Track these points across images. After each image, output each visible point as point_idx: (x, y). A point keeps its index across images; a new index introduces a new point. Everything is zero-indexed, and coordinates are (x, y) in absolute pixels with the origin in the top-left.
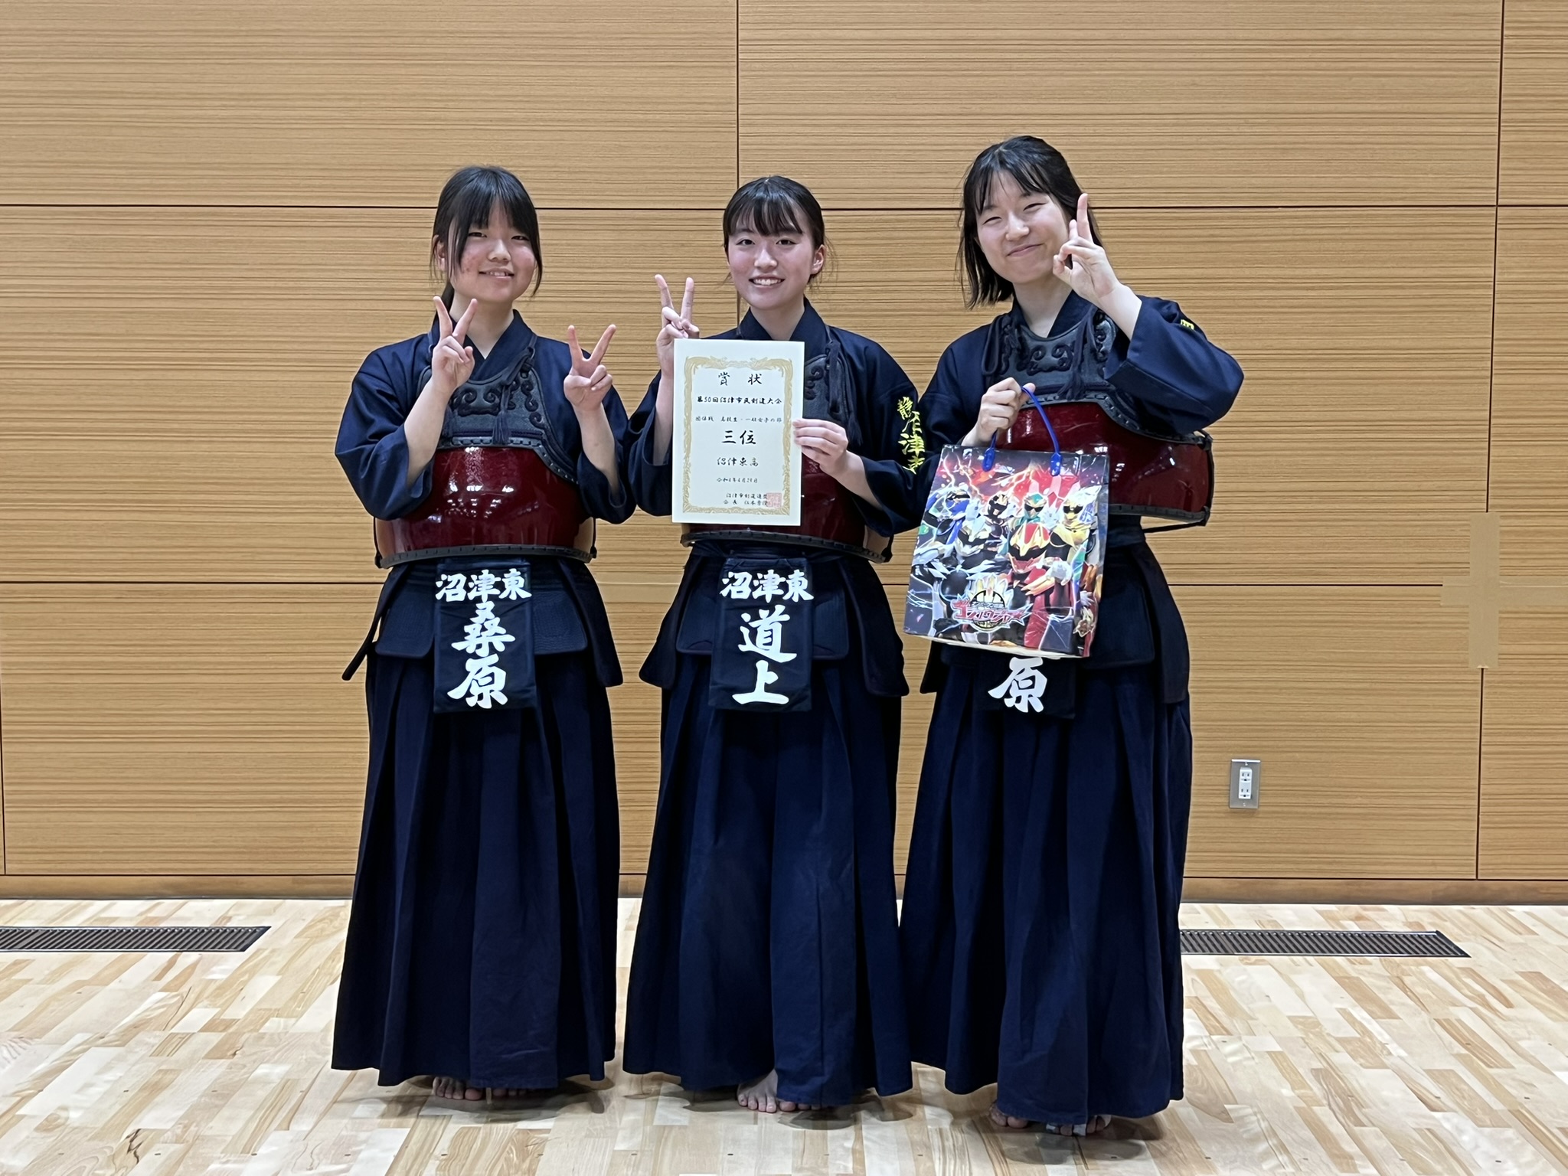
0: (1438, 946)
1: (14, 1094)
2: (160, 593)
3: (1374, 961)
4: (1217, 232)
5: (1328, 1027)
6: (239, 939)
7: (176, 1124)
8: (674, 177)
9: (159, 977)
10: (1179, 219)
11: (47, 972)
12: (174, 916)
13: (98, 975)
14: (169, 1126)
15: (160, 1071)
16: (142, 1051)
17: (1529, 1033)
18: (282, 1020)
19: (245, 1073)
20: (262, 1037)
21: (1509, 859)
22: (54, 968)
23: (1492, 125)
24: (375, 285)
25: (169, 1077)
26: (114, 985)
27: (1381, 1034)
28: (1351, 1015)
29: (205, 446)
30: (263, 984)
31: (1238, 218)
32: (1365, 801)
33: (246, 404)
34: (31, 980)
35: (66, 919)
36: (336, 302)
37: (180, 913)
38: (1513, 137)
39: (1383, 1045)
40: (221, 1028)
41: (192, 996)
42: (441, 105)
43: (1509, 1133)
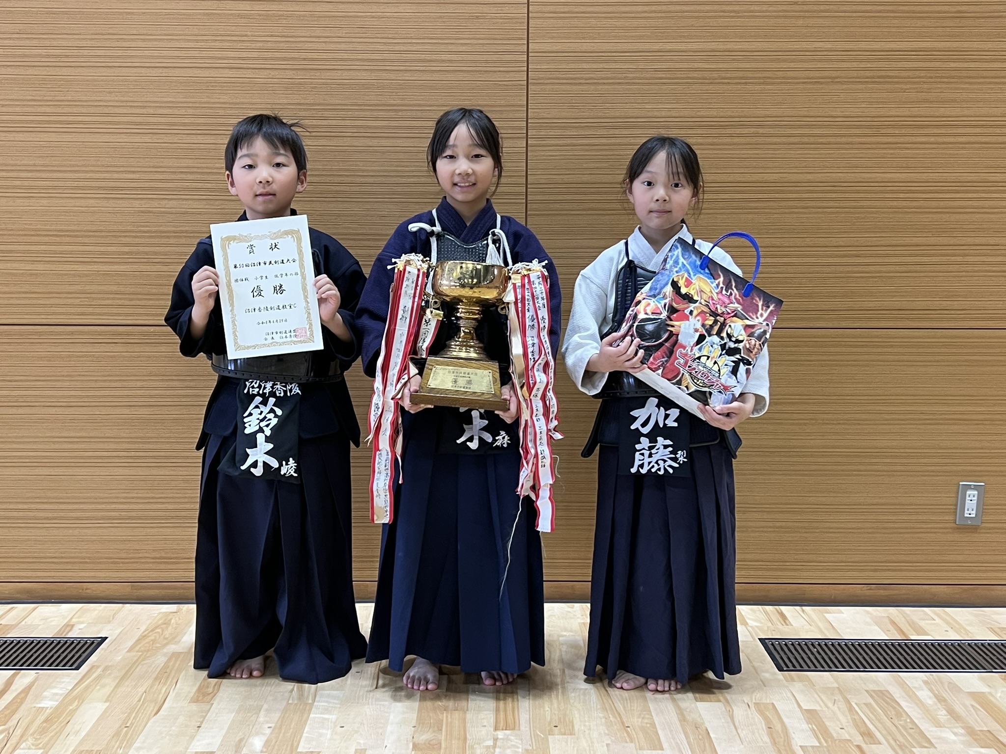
2: (7, 334)
6: (77, 653)
29: (44, 201)
30: (90, 715)
37: (30, 620)
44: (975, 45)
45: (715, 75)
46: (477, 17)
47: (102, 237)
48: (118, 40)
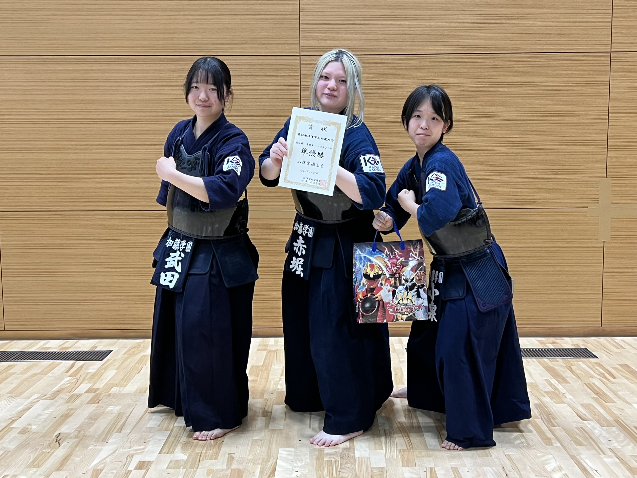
0: (585, 354)
1: (9, 419)
2: (65, 215)
3: (560, 360)
4: (497, 63)
5: (541, 387)
6: (100, 356)
7: (76, 430)
8: (273, 42)
9: (68, 371)
10: (481, 58)
11: (22, 370)
12: (74, 346)
13: (42, 371)
14: (72, 431)
15: (68, 409)
16: (62, 401)
17: (622, 389)
18: (118, 388)
19: (103, 410)
20: (109, 395)
21: (614, 319)
22: (25, 368)
23: (608, 18)
24: (151, 88)
25: (72, 411)
26: (50, 374)
27: (562, 390)
28: (550, 382)
29: (82, 155)
30: (110, 374)
31: (505, 58)
32: (556, 296)
33: (99, 137)
34: (16, 373)
35: (30, 348)
36: (135, 95)
37: (76, 345)
38: (618, 23)
39: (563, 394)
40: (93, 392)
41: (81, 379)
42: (177, 13)
43: (614, 429)
44: (503, 80)
45: (385, 95)
46: (278, 70)
47: (108, 170)
48: (116, 82)
